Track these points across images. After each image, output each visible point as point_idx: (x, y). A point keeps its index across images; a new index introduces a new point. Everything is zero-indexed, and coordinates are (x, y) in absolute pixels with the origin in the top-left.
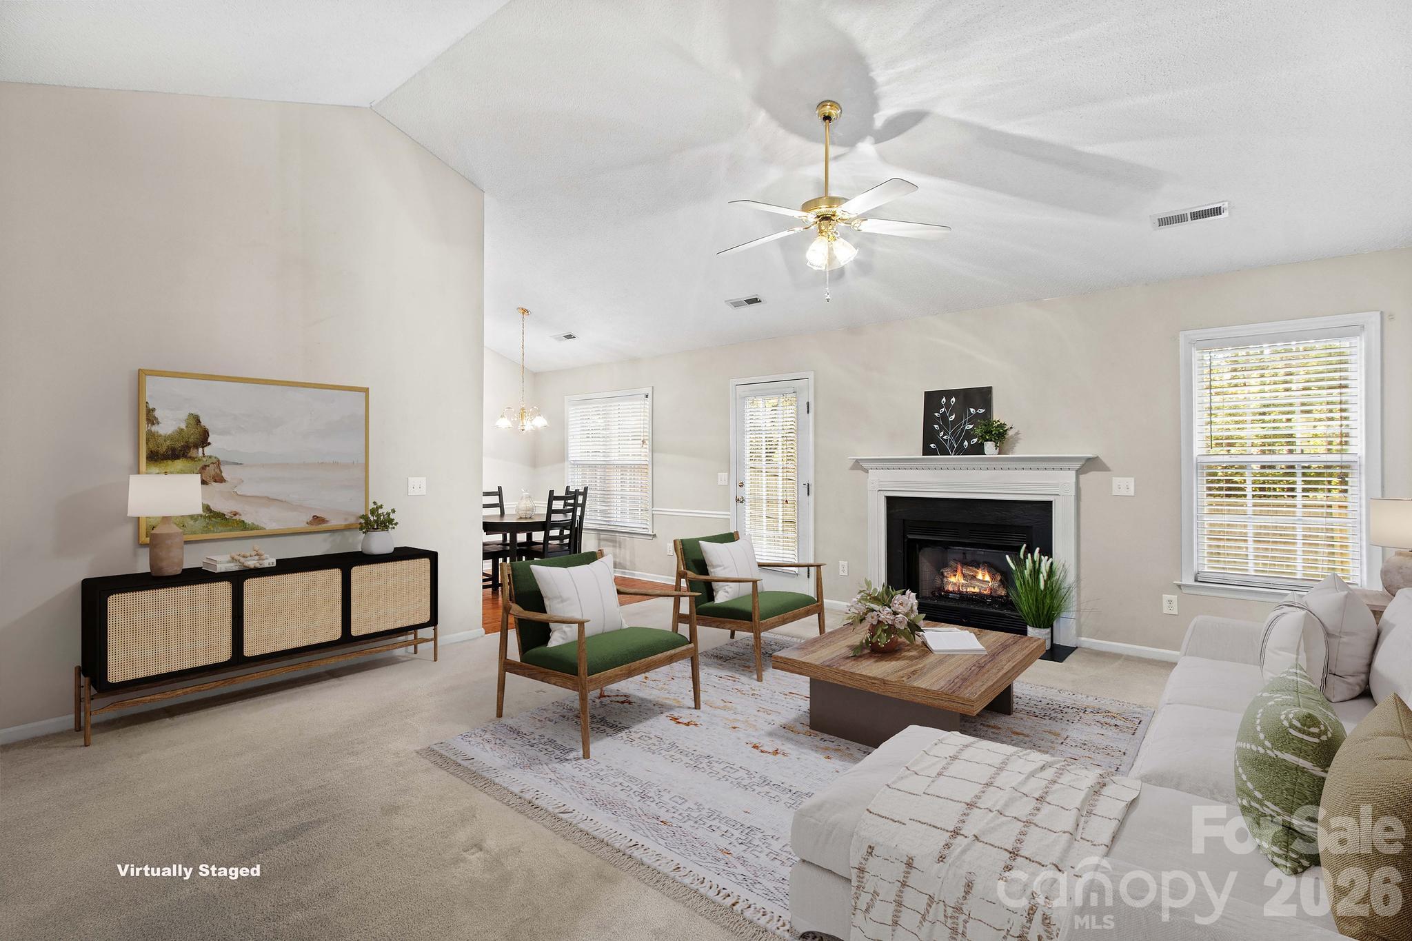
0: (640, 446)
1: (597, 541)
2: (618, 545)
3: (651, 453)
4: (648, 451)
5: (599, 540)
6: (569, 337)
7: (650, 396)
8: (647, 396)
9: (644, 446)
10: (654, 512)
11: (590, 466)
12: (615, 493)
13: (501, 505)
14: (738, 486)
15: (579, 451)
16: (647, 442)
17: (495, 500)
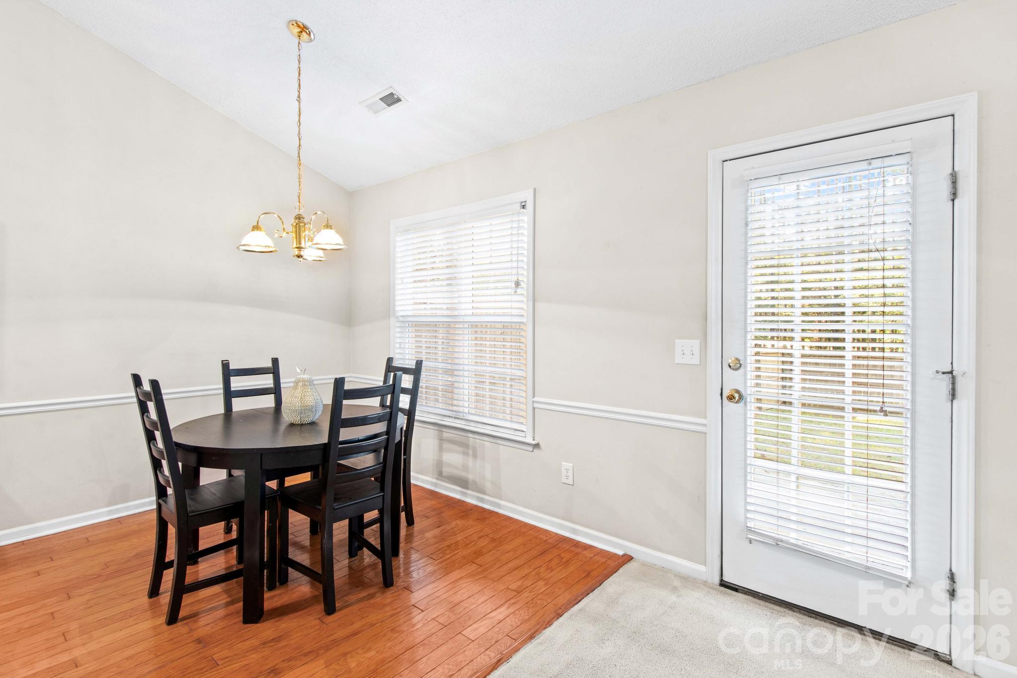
0: (511, 291)
1: (436, 442)
2: (471, 452)
3: (531, 303)
4: (525, 299)
5: (441, 440)
6: (391, 100)
7: (530, 206)
8: (524, 207)
9: (519, 291)
10: (536, 405)
11: (428, 324)
12: (466, 368)
13: (276, 391)
14: (726, 367)
15: (411, 302)
16: (523, 285)
17: (267, 381)
